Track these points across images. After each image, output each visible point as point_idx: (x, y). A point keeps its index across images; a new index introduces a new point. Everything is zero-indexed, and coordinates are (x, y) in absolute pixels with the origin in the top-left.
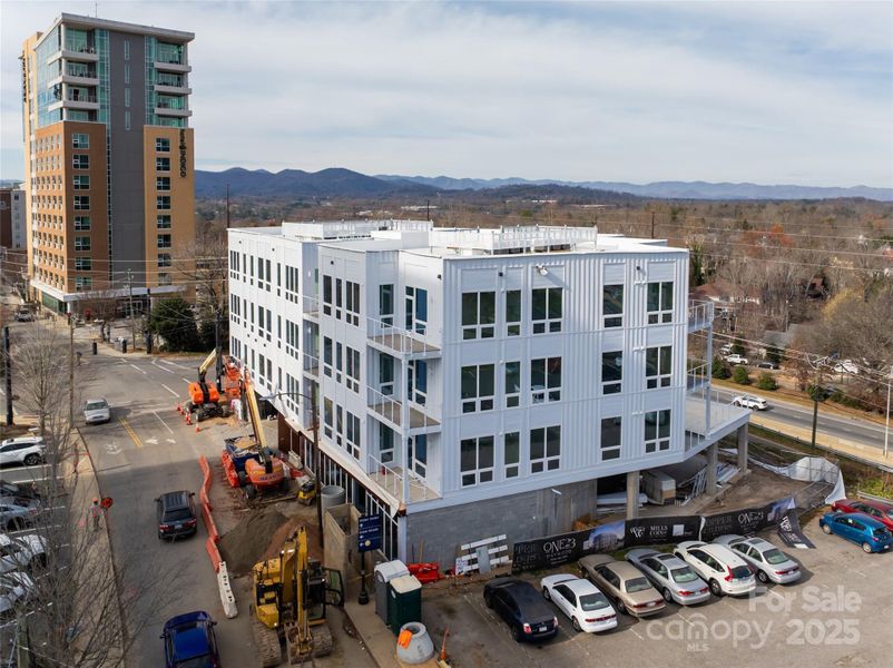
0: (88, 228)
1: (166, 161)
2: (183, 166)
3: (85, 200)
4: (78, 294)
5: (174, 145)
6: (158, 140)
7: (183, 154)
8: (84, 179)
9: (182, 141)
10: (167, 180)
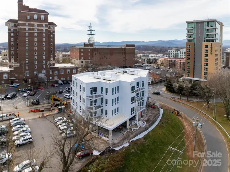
0: (189, 64)
1: (207, 50)
2: (211, 52)
3: (189, 58)
4: (187, 77)
5: (209, 47)
6: (205, 46)
7: (211, 49)
8: (189, 54)
9: (211, 46)
10: (207, 55)
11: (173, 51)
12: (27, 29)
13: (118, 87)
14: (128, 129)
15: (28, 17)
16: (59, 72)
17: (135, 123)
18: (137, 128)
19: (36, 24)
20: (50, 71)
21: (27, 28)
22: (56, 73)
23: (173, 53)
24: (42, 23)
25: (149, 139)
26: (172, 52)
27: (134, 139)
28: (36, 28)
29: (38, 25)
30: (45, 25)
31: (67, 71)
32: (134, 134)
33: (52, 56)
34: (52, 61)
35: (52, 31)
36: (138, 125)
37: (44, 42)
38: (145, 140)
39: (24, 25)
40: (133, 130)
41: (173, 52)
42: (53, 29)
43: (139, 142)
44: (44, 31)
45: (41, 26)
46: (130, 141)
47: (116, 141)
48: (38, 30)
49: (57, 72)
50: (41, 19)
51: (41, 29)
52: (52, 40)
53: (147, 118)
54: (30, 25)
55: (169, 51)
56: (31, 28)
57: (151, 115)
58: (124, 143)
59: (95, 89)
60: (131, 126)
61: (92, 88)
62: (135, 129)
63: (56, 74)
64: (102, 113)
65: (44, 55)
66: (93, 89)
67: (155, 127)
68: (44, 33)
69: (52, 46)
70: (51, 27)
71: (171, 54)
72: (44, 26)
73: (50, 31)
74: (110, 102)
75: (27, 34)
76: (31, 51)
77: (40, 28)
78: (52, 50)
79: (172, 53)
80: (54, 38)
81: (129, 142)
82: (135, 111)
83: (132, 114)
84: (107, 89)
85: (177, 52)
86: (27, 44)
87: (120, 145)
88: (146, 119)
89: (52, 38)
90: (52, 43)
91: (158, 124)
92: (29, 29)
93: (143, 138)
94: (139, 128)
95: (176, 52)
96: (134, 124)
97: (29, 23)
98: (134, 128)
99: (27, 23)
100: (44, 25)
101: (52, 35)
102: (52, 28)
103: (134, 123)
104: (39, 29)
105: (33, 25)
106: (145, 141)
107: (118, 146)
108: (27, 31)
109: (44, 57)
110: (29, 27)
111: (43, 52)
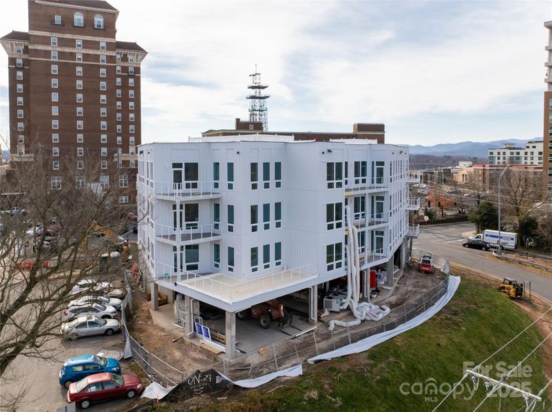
11: (502, 151)
12: (54, 54)
13: (278, 165)
14: (312, 324)
15: (58, 19)
17: (345, 307)
18: (352, 323)
19: (79, 39)
21: (54, 50)
23: (504, 158)
24: (97, 39)
25: (391, 359)
26: (499, 153)
27: (328, 356)
28: (79, 52)
29: (86, 44)
32: (335, 339)
33: (132, 139)
34: (132, 153)
35: (131, 69)
36: (356, 313)
37: (103, 93)
38: (372, 362)
39: (46, 41)
40: (332, 327)
41: (504, 153)
42: (135, 61)
43: (345, 367)
44: (103, 61)
45: (95, 45)
46: (311, 361)
47: (253, 359)
48: (86, 56)
50: (96, 27)
51: (96, 55)
52: (131, 95)
53: (395, 297)
54: (62, 42)
55: (491, 153)
56: (67, 50)
57: (414, 289)
58: (284, 366)
59: (192, 170)
60: (327, 313)
61: (180, 165)
62: (344, 324)
64: (218, 261)
66: (183, 170)
67: (425, 323)
68: (103, 67)
69: (131, 111)
70: (130, 57)
71: (497, 161)
72: (103, 48)
73: (128, 67)
74: (243, 217)
75: (54, 68)
76: (67, 117)
77: (91, 52)
79: (501, 158)
80: (137, 88)
81: (305, 365)
82: (343, 261)
83: (330, 268)
84: (231, 166)
85: (515, 155)
86: (55, 97)
87: (265, 372)
88: (393, 299)
89: (131, 88)
90: (131, 104)
91: (438, 314)
92: (61, 55)
93: (367, 354)
94: (357, 322)
95: (512, 153)
96: (342, 311)
97: (61, 35)
98: (338, 322)
99: (55, 37)
100: (103, 44)
101: (131, 81)
102: (132, 60)
103: (341, 305)
104: (88, 54)
105: (72, 43)
106: (372, 366)
107: (258, 375)
108: (54, 60)
109: (104, 136)
110: (59, 49)
111: (104, 123)
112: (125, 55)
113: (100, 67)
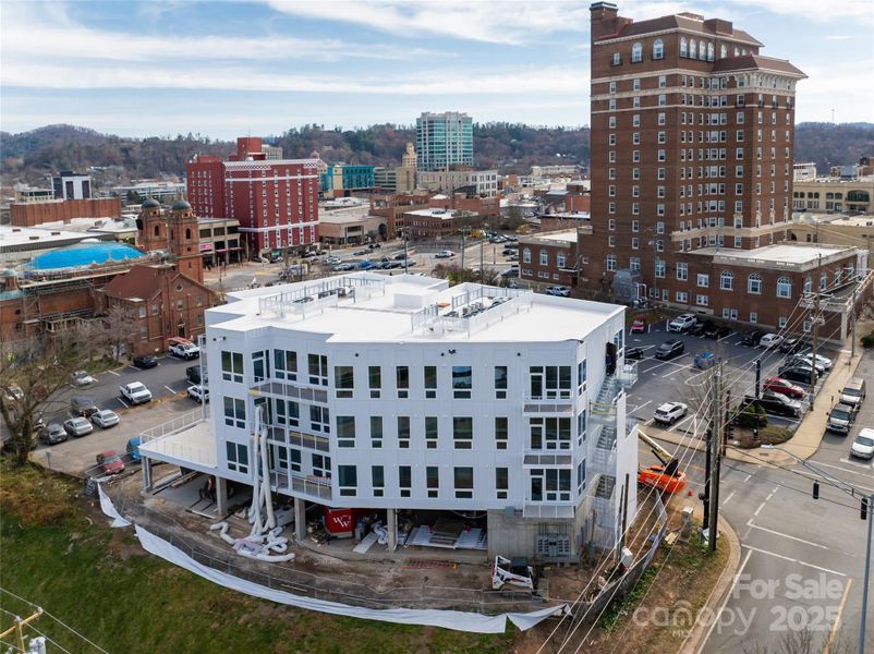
12: (612, 103)
15: (617, 57)
16: (714, 281)
19: (637, 77)
20: (682, 268)
21: (613, 98)
22: (703, 279)
24: (656, 74)
28: (637, 95)
30: (668, 77)
31: (750, 281)
33: (738, 204)
34: (739, 226)
37: (661, 147)
39: (606, 88)
44: (662, 103)
45: (654, 82)
48: (644, 100)
49: (707, 277)
50: (655, 57)
51: (654, 96)
52: (741, 138)
54: (620, 87)
56: (625, 95)
63: (703, 285)
65: (661, 201)
68: (662, 111)
69: (739, 163)
72: (662, 84)
75: (612, 120)
77: (649, 93)
78: (739, 180)
92: (619, 103)
97: (618, 78)
99: (613, 81)
100: (662, 80)
101: (741, 115)
104: (645, 97)
105: (629, 85)
108: (613, 110)
109: (661, 207)
110: (617, 96)
111: (661, 188)
112: (732, 78)
113: (658, 111)
